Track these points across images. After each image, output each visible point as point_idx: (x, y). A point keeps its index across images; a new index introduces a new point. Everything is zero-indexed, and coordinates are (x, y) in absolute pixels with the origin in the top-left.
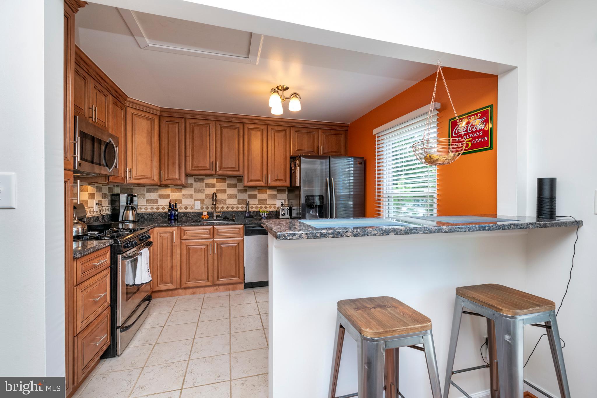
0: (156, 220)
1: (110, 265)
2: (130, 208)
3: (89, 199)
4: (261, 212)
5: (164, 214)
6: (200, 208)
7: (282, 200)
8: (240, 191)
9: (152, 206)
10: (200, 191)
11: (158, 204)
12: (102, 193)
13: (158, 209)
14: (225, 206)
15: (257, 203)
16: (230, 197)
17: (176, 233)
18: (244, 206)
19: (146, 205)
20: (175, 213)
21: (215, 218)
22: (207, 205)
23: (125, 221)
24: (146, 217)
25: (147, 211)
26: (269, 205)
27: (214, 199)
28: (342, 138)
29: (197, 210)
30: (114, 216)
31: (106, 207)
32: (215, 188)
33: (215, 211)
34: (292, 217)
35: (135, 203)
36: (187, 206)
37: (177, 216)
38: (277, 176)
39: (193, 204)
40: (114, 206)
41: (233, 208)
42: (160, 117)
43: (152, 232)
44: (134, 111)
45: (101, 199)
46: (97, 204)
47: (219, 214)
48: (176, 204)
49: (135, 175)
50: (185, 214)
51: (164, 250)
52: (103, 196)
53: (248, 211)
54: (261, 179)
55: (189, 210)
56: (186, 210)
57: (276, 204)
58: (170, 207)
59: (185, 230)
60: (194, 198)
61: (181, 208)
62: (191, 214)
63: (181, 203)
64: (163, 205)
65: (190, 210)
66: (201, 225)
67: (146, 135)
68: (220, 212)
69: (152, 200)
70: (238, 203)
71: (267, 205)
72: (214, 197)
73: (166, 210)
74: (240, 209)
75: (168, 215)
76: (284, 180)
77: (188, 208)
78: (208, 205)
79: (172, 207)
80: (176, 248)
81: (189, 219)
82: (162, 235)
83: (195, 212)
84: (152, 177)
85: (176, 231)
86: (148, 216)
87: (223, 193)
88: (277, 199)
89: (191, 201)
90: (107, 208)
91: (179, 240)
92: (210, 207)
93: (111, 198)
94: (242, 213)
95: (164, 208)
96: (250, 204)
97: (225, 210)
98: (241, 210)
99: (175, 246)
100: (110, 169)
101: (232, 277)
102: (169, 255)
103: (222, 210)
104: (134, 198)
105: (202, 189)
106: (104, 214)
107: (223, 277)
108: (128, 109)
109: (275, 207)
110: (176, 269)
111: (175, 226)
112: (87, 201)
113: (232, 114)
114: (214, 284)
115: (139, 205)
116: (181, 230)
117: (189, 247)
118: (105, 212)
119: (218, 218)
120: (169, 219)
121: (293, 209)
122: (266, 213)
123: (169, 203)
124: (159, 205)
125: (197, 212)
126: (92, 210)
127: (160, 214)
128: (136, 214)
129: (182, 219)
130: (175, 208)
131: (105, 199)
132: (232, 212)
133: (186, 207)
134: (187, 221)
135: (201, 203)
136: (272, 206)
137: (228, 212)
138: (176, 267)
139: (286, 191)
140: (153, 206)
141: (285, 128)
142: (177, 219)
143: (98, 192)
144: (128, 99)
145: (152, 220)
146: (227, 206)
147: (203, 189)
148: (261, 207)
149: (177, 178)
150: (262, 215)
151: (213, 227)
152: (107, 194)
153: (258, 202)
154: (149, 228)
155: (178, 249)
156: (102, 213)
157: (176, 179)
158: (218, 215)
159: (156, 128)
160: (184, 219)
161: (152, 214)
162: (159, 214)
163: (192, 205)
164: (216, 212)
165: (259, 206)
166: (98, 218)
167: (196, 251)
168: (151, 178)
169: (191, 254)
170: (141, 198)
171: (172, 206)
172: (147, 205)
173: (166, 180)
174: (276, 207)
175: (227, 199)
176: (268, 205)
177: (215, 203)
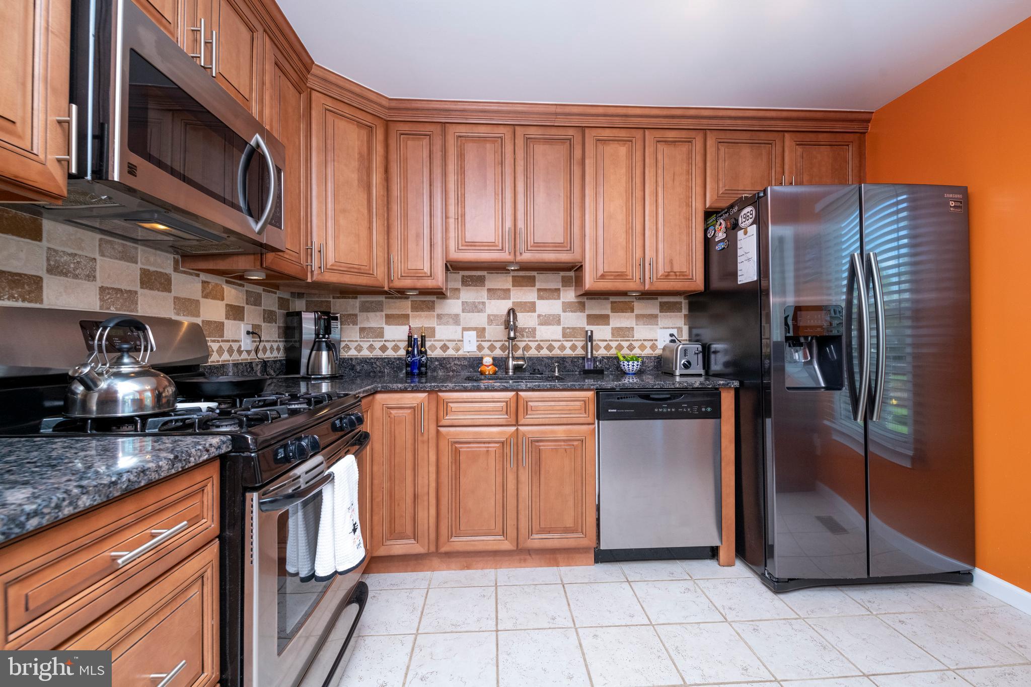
0: (379, 374)
1: (218, 533)
2: (324, 344)
3: (227, 318)
4: (621, 358)
5: (398, 362)
6: (475, 349)
7: (672, 328)
8: (567, 307)
9: (371, 343)
10: (475, 308)
11: (383, 338)
12: (263, 308)
13: (384, 348)
14: (533, 345)
15: (609, 336)
16: (547, 320)
17: (426, 409)
18: (580, 344)
19: (358, 339)
20: (420, 360)
21: (511, 373)
22: (490, 341)
23: (313, 375)
24: (358, 368)
25: (362, 353)
26: (640, 343)
27: (512, 323)
28: (851, 153)
29: (468, 352)
30: (291, 364)
31: (273, 344)
32: (510, 299)
33: (511, 355)
34: (711, 373)
35: (335, 335)
36: (447, 343)
37: (425, 365)
38: (671, 262)
39: (461, 339)
40: (291, 341)
41: (551, 348)
42: (387, 124)
43: (370, 405)
44: (329, 103)
45: (259, 321)
46: (248, 333)
47: (521, 363)
48: (423, 338)
49: (331, 260)
50: (443, 362)
51: (397, 451)
52: (266, 316)
53: (589, 357)
54: (628, 273)
55: (451, 353)
56: (445, 351)
57: (656, 340)
58: (410, 345)
59: (447, 403)
60: (464, 324)
61: (433, 348)
62: (456, 362)
63: (434, 337)
64: (394, 341)
65: (454, 353)
66: (487, 390)
67: (357, 163)
68: (523, 358)
69: (372, 328)
70: (564, 335)
71: (634, 340)
72: (512, 320)
73: (402, 353)
74: (568, 352)
75: (406, 363)
76: (687, 273)
77: (448, 348)
78: (494, 341)
79: (415, 344)
80: (426, 449)
81: (451, 373)
82: (393, 412)
83: (465, 358)
84: (370, 267)
85: (426, 403)
86: (363, 366)
87: (528, 312)
88: (660, 326)
89: (456, 332)
90: (275, 345)
91: (433, 427)
92: (498, 345)
93: (286, 322)
94: (574, 360)
95: (396, 348)
96: (595, 337)
97: (533, 353)
98: (571, 353)
99: (423, 442)
100: (257, 223)
101: (566, 530)
102: (409, 464)
103: (527, 354)
104: (333, 323)
105: (479, 303)
106: (267, 358)
107: (542, 531)
108: (315, 95)
109: (653, 347)
110: (426, 504)
111: (424, 391)
112: (223, 324)
113: (556, 105)
114: (520, 547)
115: (345, 341)
116: (438, 399)
117: (457, 446)
118: (271, 353)
119: (519, 374)
120: (407, 373)
121: (713, 350)
122: (636, 362)
123: (409, 336)
124: (385, 341)
125: (470, 358)
126: (235, 346)
127: (389, 362)
128: (337, 360)
129: (435, 374)
130: (422, 347)
131: (269, 324)
132: (551, 358)
133: (445, 345)
134: (447, 378)
135: (477, 336)
136: (646, 343)
137: (540, 360)
138: (426, 498)
139: (683, 305)
140: (374, 343)
141: (692, 134)
142: (426, 373)
143: (251, 305)
144: (314, 70)
145: (372, 374)
146: (537, 343)
147: (483, 302)
148: (620, 348)
149: (425, 273)
150: (626, 367)
151: (517, 394)
152: (275, 312)
153: (613, 334)
154: (361, 395)
155: (430, 450)
156: (261, 355)
157: (424, 275)
158: (518, 365)
159: (379, 148)
160: (441, 373)
161: (373, 361)
162: (386, 360)
163: (459, 341)
164: (514, 358)
165: (614, 344)
166: (252, 368)
167: (474, 457)
168: (368, 272)
169: (463, 466)
170: (349, 325)
171: (414, 342)
172: (361, 341)
173: (402, 276)
174: (657, 347)
175: (538, 327)
176: (637, 340)
177: (515, 333)
